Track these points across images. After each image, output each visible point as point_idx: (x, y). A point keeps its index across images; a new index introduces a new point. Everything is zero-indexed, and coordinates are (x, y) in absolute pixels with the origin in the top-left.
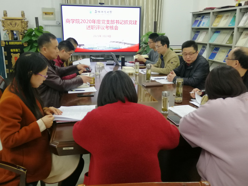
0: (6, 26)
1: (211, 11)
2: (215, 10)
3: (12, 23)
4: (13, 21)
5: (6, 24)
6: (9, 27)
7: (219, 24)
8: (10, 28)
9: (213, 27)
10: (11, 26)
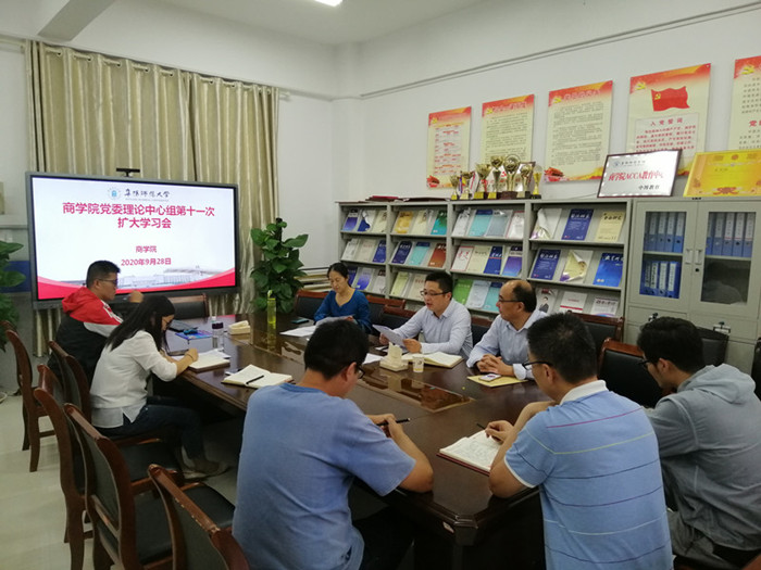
1: (386, 204)
2: (396, 203)
7: (411, 229)
9: (394, 233)
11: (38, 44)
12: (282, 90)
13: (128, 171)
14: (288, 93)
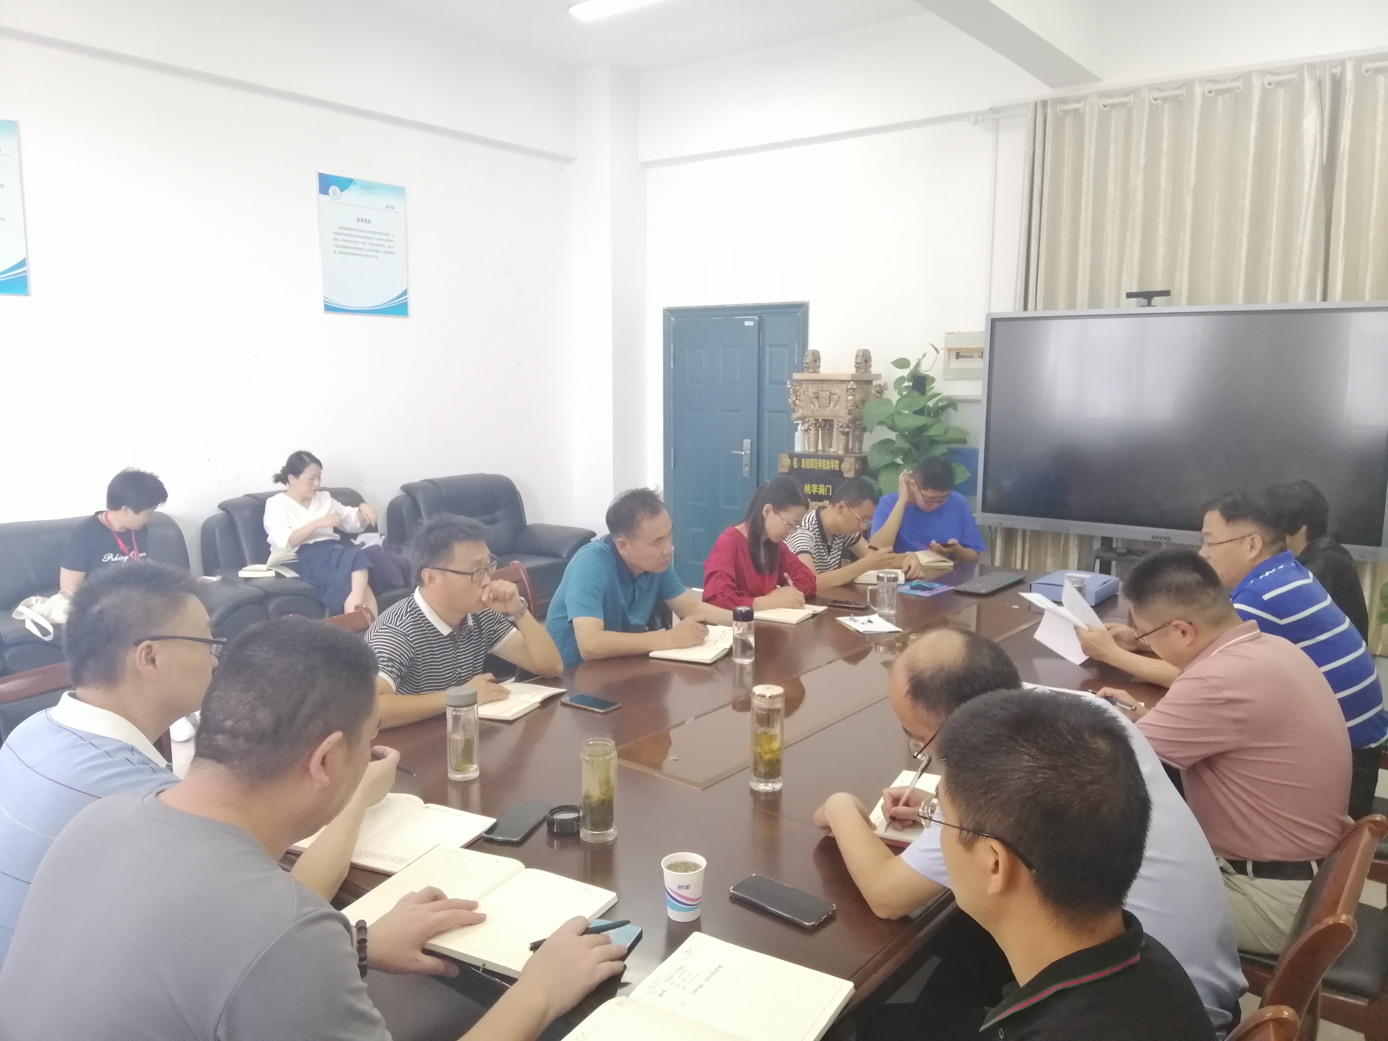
0: (803, 404)
3: (820, 392)
4: (825, 385)
5: (803, 397)
6: (812, 406)
8: (813, 412)
10: (816, 403)
11: (1045, 103)
13: (1148, 296)
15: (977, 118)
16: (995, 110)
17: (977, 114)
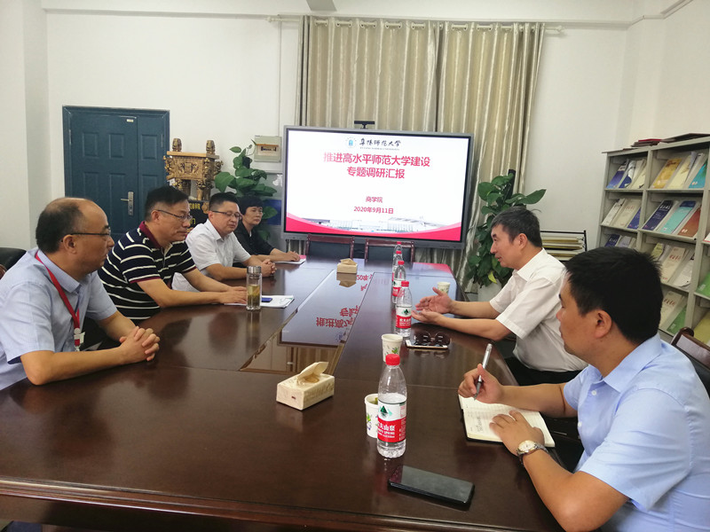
0: (174, 170)
1: (649, 149)
2: (661, 146)
3: (186, 164)
4: (188, 160)
5: (173, 166)
6: (180, 172)
7: (668, 183)
8: (181, 175)
9: (652, 188)
10: (183, 170)
11: (309, 17)
12: (549, 24)
13: (364, 123)
14: (559, 27)
15: (272, 19)
16: (280, 16)
17: (272, 17)
